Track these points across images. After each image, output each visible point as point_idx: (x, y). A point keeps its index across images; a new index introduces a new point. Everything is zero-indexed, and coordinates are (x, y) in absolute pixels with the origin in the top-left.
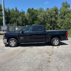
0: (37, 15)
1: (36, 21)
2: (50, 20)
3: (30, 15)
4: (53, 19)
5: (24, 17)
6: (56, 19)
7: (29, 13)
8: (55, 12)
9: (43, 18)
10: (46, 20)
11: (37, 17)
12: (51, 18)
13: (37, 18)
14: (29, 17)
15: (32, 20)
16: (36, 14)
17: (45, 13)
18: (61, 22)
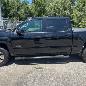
0: (45, 7)
1: (43, 14)
2: (63, 13)
3: (36, 5)
4: (67, 12)
5: (28, 8)
6: (71, 11)
7: (35, 3)
8: (71, 2)
9: (53, 11)
10: (57, 14)
11: (46, 8)
12: (64, 10)
13: (45, 10)
14: (34, 9)
15: (38, 13)
16: (43, 5)
17: (56, 3)
18: (79, 16)
